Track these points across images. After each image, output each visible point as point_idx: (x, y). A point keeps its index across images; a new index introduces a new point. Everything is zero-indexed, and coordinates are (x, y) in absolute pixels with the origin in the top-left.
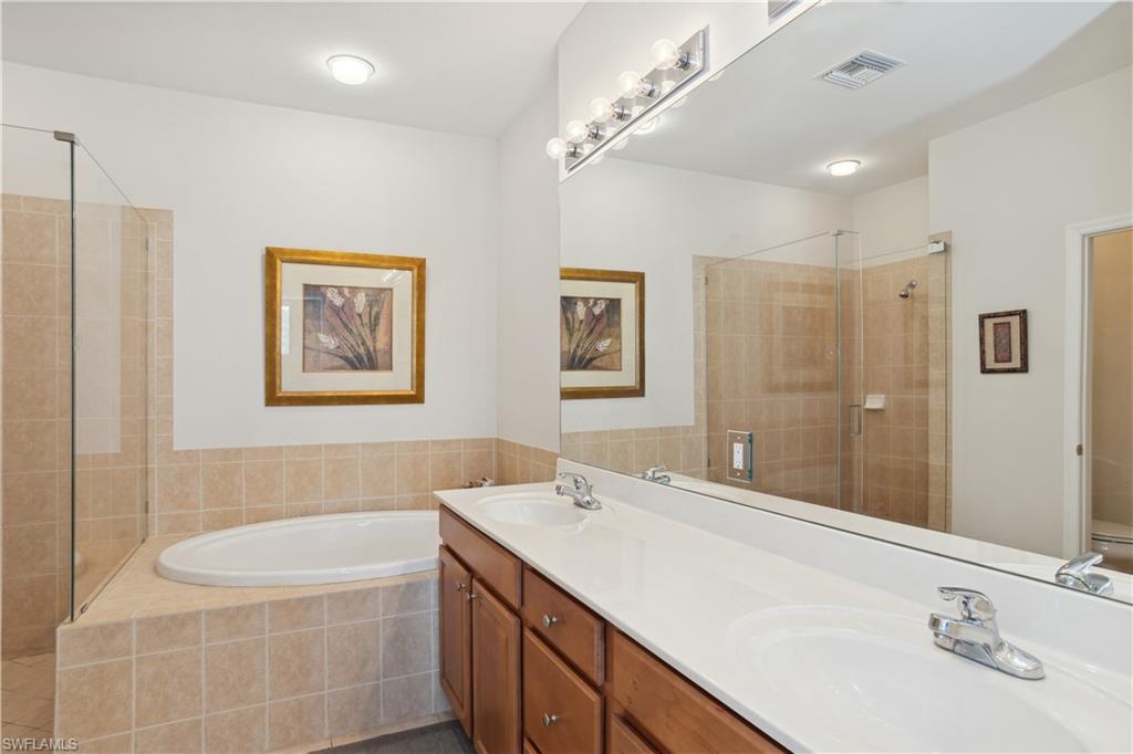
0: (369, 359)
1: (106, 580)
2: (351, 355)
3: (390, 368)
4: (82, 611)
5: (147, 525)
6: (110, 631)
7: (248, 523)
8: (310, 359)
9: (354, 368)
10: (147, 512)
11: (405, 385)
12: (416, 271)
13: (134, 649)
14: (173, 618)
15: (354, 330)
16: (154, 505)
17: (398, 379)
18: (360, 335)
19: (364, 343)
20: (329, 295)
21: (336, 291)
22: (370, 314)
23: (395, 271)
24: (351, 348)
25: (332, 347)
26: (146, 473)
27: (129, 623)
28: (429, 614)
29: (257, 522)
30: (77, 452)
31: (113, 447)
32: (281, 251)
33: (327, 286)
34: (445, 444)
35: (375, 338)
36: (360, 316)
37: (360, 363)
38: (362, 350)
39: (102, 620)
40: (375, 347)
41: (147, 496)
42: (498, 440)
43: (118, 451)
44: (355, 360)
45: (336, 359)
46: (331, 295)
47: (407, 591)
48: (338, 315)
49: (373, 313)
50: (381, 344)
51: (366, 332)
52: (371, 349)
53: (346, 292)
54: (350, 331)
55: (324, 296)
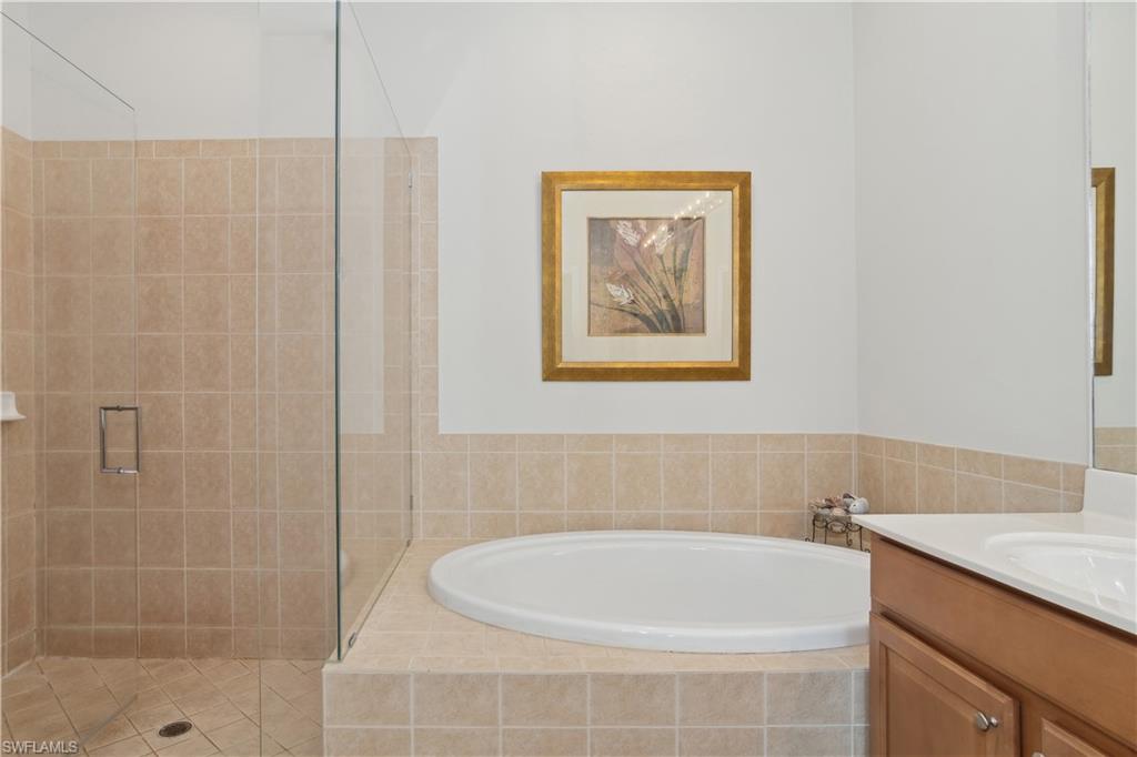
0: (673, 318)
1: (374, 595)
2: (649, 313)
3: (702, 330)
4: (350, 645)
5: (411, 524)
6: (385, 685)
7: (523, 534)
8: (597, 319)
9: (654, 330)
10: (411, 508)
11: (724, 354)
12: (737, 190)
13: (412, 716)
14: (461, 678)
15: (654, 278)
16: (419, 501)
17: (714, 346)
18: (661, 284)
19: (666, 296)
20: (621, 231)
21: (629, 224)
22: (675, 254)
23: (708, 194)
24: (650, 303)
25: (625, 301)
26: (410, 459)
27: (406, 677)
28: (847, 731)
29: (533, 532)
30: (342, 432)
31: (378, 428)
32: (561, 177)
33: (618, 219)
34: (780, 439)
35: (680, 288)
36: (661, 257)
37: (661, 323)
38: (664, 306)
39: (373, 666)
40: (681, 302)
41: (411, 489)
42: (860, 438)
43: (382, 432)
44: (654, 319)
45: (630, 318)
46: (623, 230)
47: (810, 687)
48: (632, 256)
49: (679, 254)
50: (689, 298)
51: (669, 281)
52: (676, 303)
53: (643, 224)
54: (649, 280)
55: (614, 232)
